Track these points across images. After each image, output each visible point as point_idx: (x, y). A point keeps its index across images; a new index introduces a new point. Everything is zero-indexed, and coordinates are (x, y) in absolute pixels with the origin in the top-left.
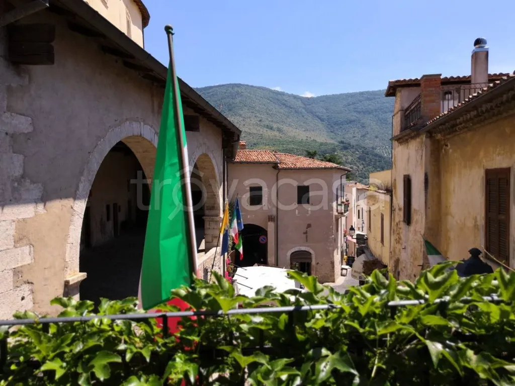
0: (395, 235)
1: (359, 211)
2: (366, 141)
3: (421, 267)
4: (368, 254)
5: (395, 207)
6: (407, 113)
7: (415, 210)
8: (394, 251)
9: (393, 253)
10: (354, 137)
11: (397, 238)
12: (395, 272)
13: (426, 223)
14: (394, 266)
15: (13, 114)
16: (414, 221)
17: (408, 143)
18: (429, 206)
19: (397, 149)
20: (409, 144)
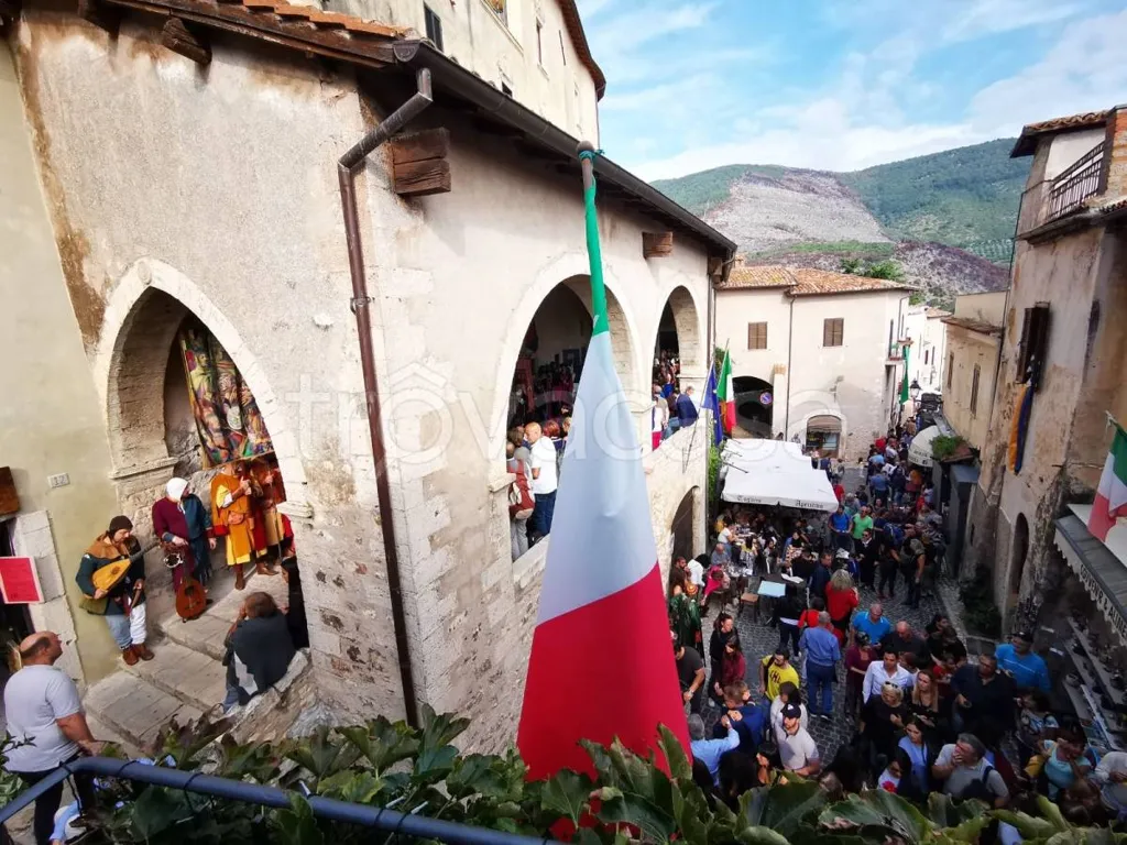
0: (1002, 404)
1: (927, 352)
2: (948, 236)
3: (1058, 469)
4: (943, 427)
5: (1007, 357)
6: (1057, 186)
7: (1055, 367)
8: (998, 430)
9: (994, 433)
10: (926, 229)
11: (1007, 409)
12: (996, 464)
13: (1083, 392)
14: (996, 455)
15: (406, 270)
16: (1051, 386)
17: (1055, 243)
18: (1094, 361)
19: (1024, 256)
20: (1059, 244)
